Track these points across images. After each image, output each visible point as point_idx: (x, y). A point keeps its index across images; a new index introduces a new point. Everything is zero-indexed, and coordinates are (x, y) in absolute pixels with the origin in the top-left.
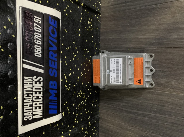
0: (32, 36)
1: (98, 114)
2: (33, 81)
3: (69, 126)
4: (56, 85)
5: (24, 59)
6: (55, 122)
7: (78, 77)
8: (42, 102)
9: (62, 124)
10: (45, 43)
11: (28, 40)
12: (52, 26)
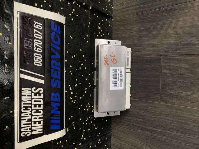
0: (31, 43)
1: (110, 130)
2: (32, 92)
3: (74, 143)
4: (59, 97)
5: (21, 68)
6: (58, 139)
7: (86, 88)
8: (42, 116)
9: (66, 141)
10: (46, 51)
11: (27, 48)
12: (55, 32)
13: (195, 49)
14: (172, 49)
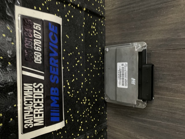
0: (31, 42)
1: (105, 122)
2: (33, 87)
3: (73, 134)
4: (58, 92)
5: (23, 66)
6: (58, 130)
7: (82, 83)
8: (43, 109)
9: (66, 132)
10: (45, 50)
11: (28, 47)
12: (53, 32)
13: (182, 44)
14: (161, 44)
